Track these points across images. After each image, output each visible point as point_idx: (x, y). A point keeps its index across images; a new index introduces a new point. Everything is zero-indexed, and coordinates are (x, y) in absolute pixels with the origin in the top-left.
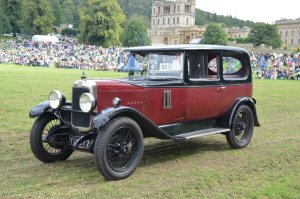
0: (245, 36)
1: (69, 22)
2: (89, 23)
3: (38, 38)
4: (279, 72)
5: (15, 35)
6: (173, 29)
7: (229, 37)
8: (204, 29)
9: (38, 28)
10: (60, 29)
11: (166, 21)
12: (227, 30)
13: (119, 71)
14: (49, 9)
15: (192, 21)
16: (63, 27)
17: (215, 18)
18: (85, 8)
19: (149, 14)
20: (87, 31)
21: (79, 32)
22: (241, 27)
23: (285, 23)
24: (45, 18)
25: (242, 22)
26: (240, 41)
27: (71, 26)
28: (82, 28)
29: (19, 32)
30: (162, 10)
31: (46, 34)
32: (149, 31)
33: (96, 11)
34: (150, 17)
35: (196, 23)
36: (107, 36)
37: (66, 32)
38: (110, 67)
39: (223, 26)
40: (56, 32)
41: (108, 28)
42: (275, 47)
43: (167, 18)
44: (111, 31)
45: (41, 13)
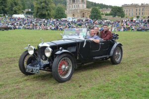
0: (108, 12)
1: (29, 8)
2: (38, 8)
3: (15, 16)
4: (124, 28)
5: (4, 15)
6: (77, 10)
7: (102, 13)
8: (90, 10)
9: (15, 11)
10: (25, 11)
11: (73, 6)
12: (101, 10)
13: (53, 30)
14: (19, 2)
15: (85, 6)
16: (26, 10)
17: (95, 4)
18: (36, 2)
19: (65, 4)
20: (38, 12)
21: (34, 13)
22: (107, 8)
23: (126, 6)
24: (18, 6)
25: (107, 6)
26: (106, 15)
27: (30, 10)
28: (35, 11)
29: (6, 13)
30: (71, 1)
31: (19, 14)
32: (66, 11)
33: (41, 3)
34: (66, 5)
35: (87, 7)
36: (47, 14)
37: (28, 13)
38: (49, 28)
39: (99, 8)
40: (23, 13)
41: (47, 10)
42: (122, 17)
43: (73, 5)
44: (49, 12)
45: (16, 4)
